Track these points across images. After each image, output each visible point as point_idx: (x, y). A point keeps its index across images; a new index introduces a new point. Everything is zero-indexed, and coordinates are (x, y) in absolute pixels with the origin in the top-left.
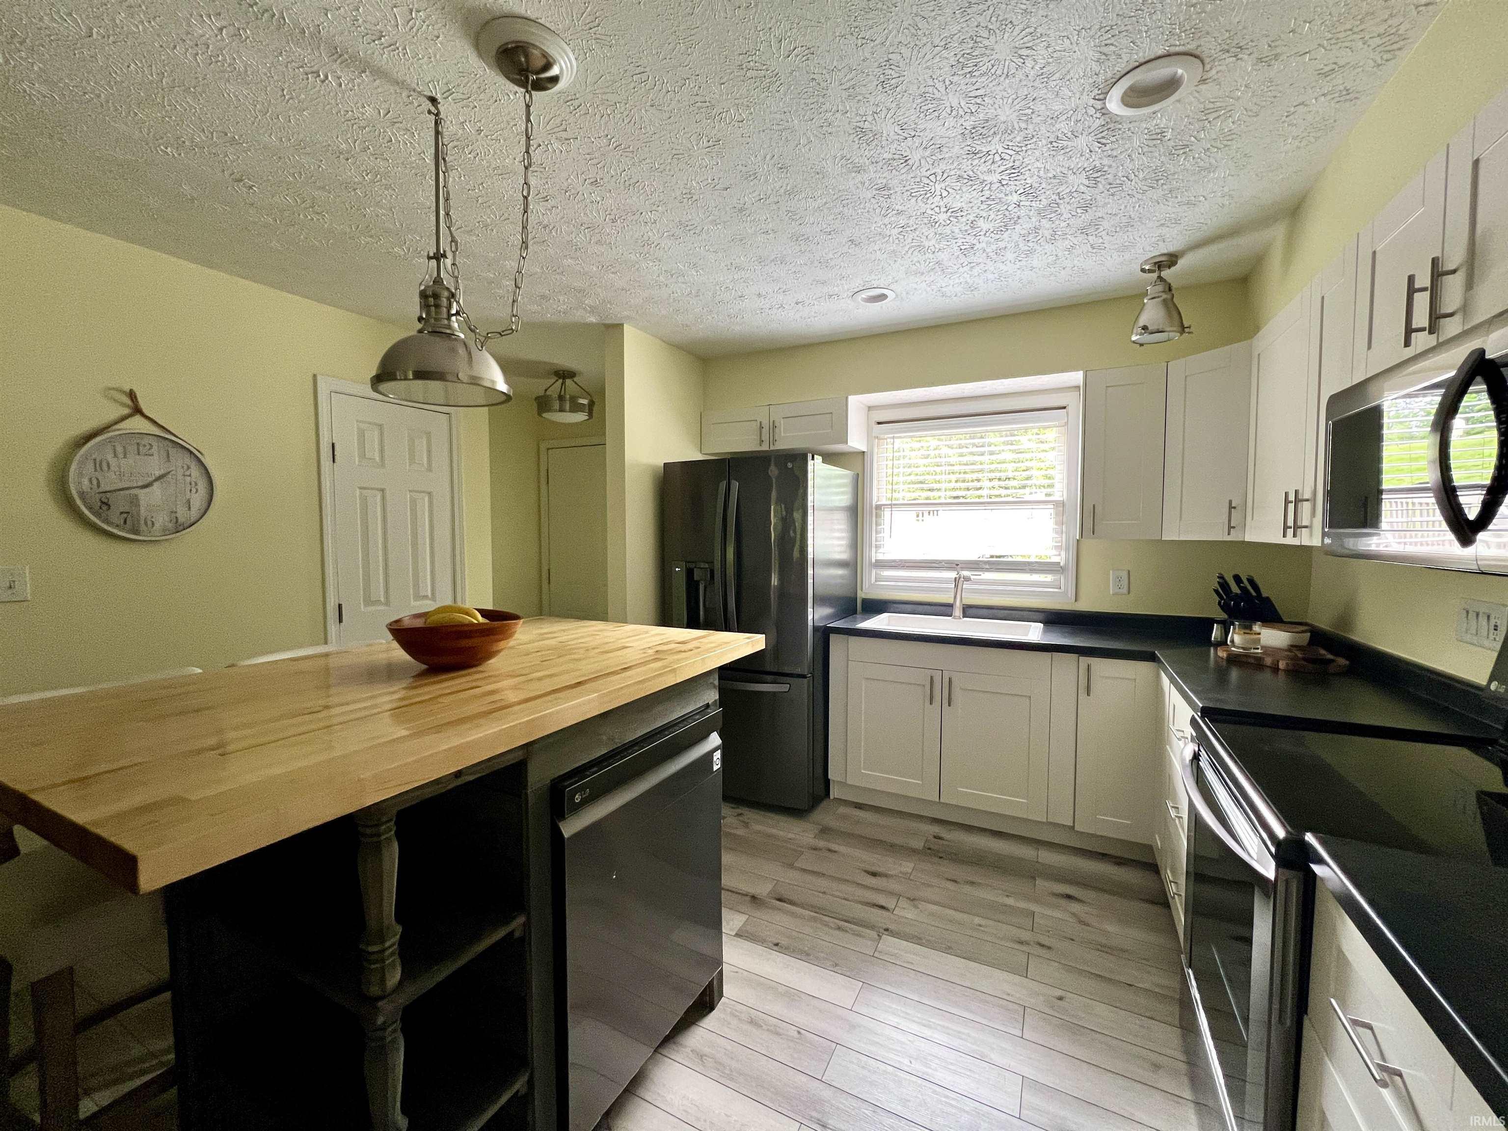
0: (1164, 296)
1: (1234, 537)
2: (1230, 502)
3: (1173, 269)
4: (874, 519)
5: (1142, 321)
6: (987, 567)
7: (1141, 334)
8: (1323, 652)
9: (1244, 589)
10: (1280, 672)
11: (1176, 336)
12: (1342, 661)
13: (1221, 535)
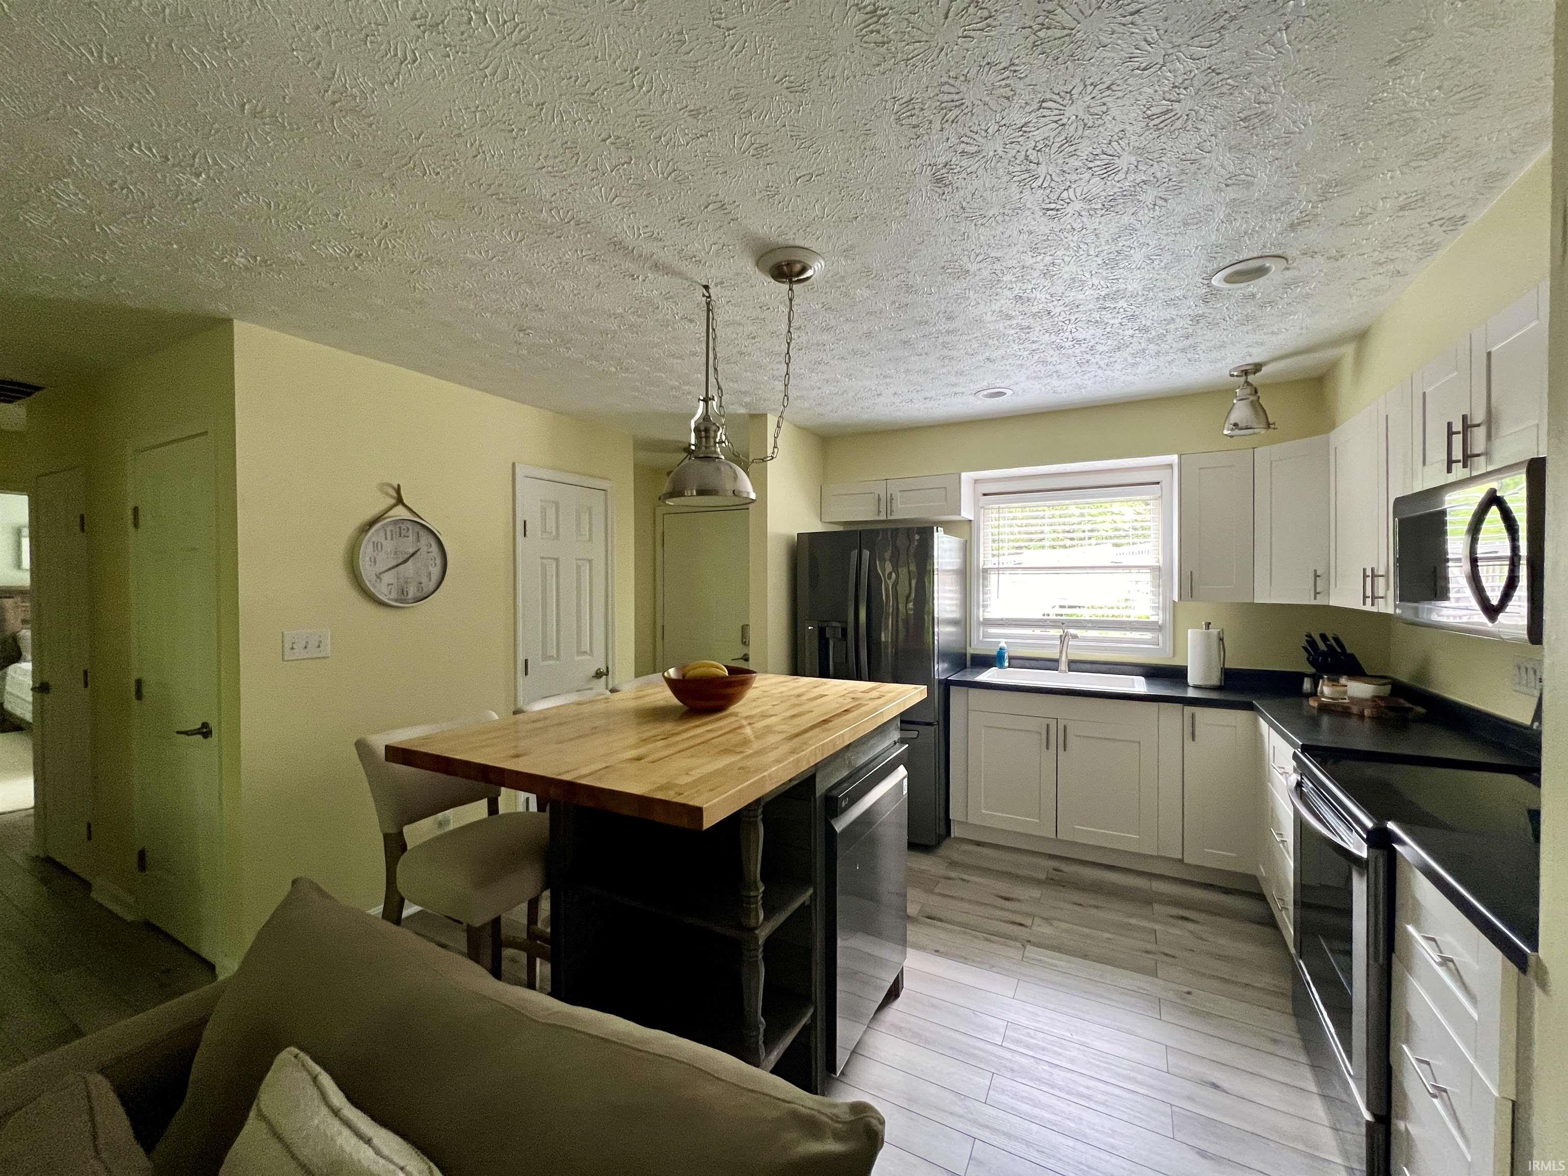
0: (1252, 398)
1: (1320, 601)
2: (1315, 571)
3: (1258, 374)
4: (981, 581)
5: (1234, 418)
6: (1090, 625)
7: (1232, 430)
8: (1402, 701)
9: (1330, 647)
10: (1367, 720)
11: (1263, 431)
12: (1421, 710)
13: (1308, 600)
